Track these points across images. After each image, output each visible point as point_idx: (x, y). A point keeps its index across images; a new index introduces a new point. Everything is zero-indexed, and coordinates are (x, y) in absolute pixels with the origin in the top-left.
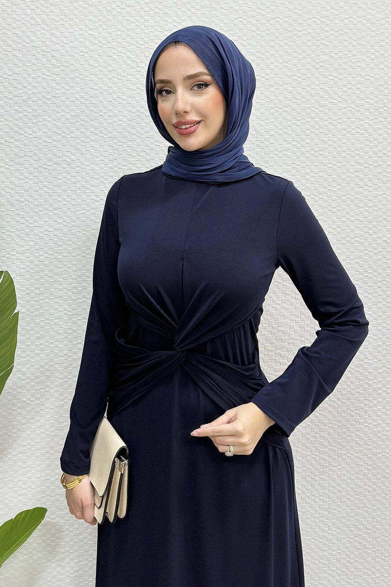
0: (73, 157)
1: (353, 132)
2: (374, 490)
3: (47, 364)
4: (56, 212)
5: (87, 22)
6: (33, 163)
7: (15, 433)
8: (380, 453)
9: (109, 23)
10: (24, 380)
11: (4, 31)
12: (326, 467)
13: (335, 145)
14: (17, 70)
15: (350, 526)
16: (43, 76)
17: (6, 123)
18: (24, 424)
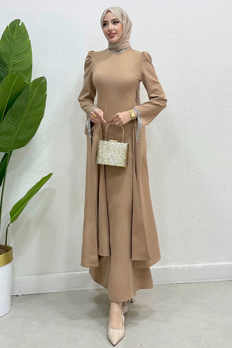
0: (59, 51)
1: (154, 40)
2: (170, 173)
3: (50, 126)
4: (53, 70)
5: (63, 5)
6: (45, 53)
7: (39, 152)
8: (171, 158)
9: (71, 5)
10: (42, 132)
11: (36, 8)
12: (152, 164)
13: (148, 44)
14: (40, 21)
15: (162, 188)
16: (49, 23)
17: (37, 39)
18: (42, 149)
